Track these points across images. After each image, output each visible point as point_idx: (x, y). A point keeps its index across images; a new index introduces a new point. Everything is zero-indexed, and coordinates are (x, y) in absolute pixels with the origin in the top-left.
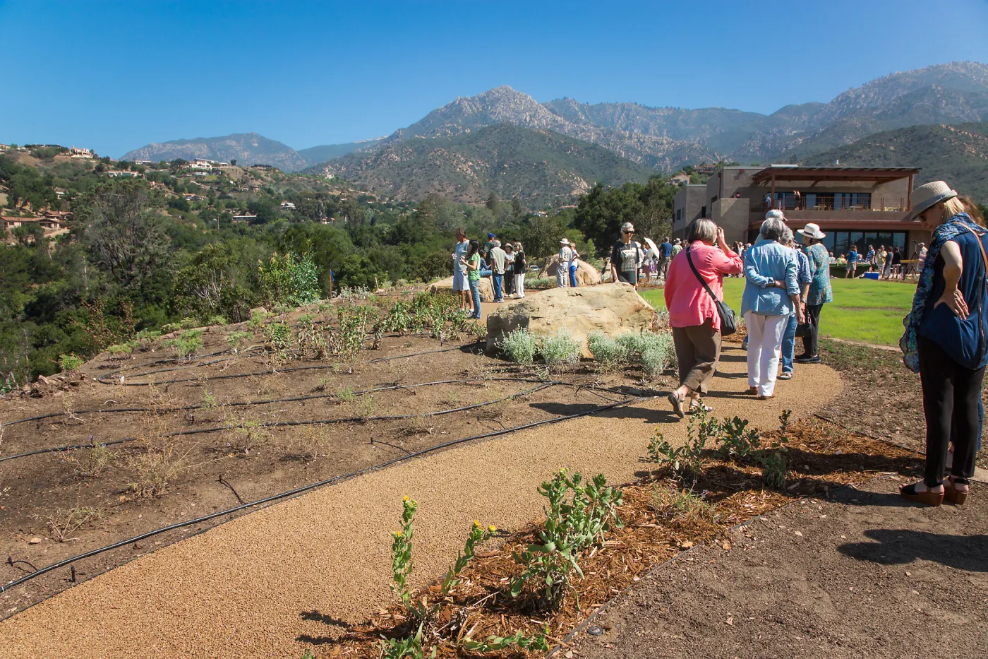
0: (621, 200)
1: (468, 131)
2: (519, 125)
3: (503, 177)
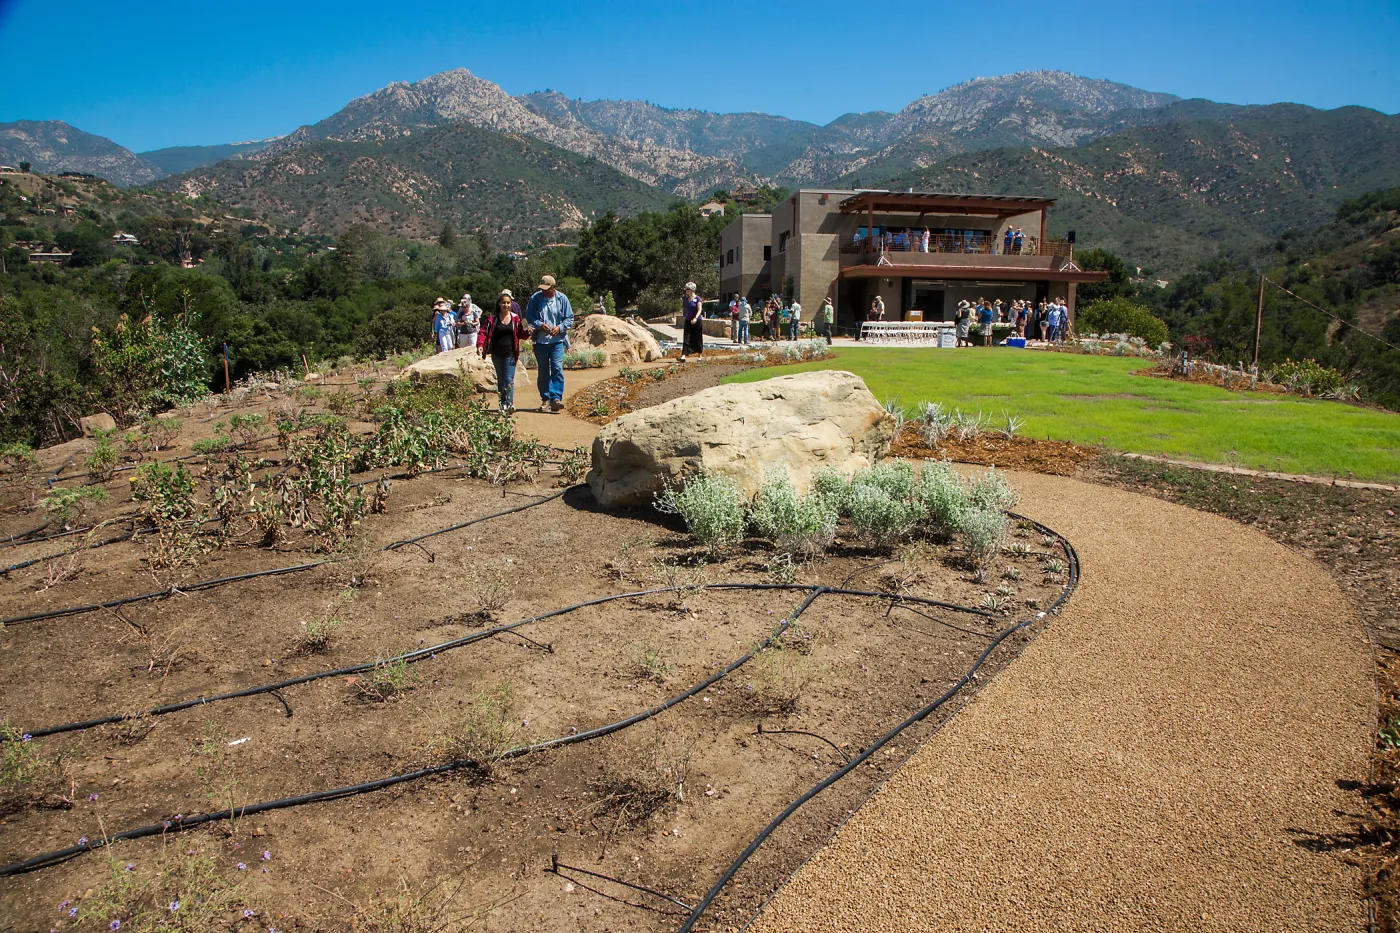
0: (641, 235)
1: (407, 133)
2: (483, 127)
3: (462, 202)
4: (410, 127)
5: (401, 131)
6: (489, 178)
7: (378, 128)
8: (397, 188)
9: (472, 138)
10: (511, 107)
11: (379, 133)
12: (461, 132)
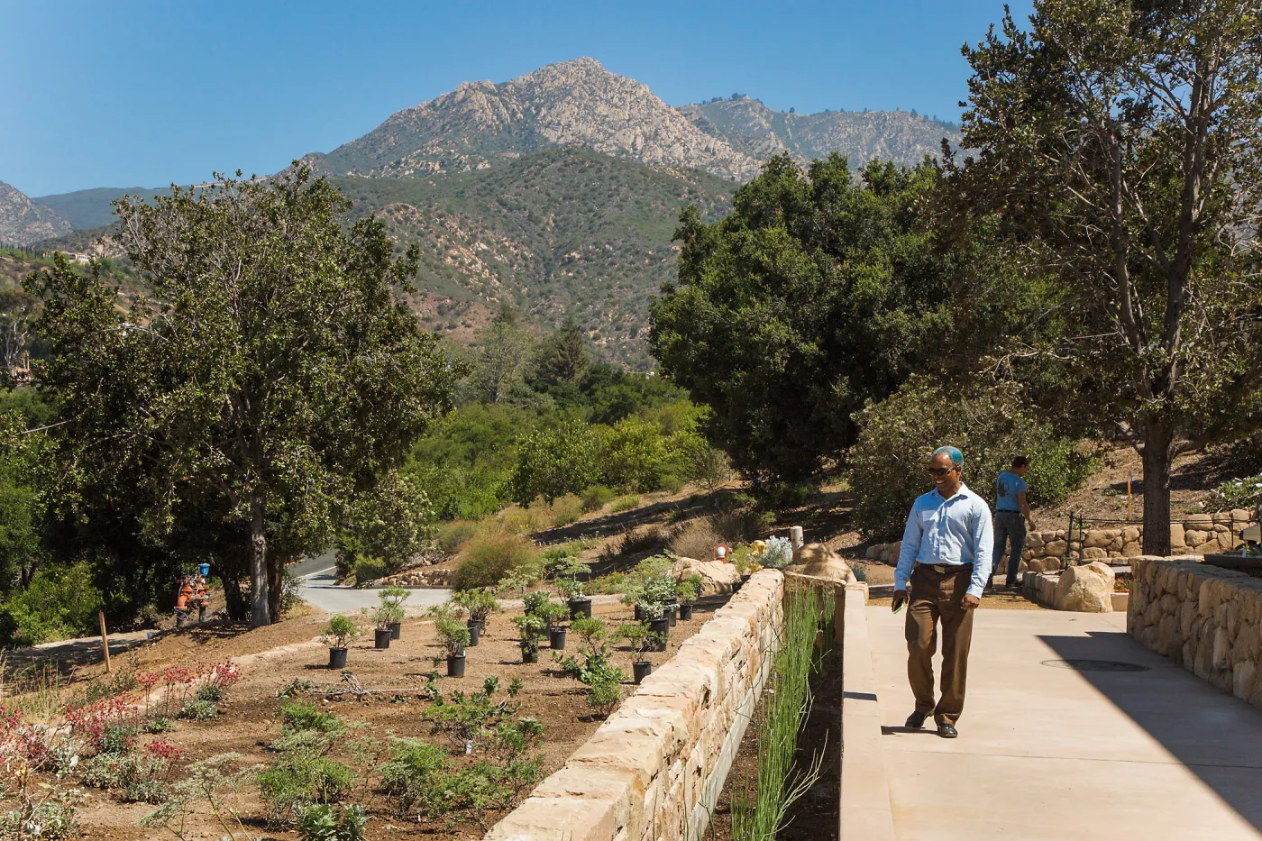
1: (483, 166)
2: (618, 156)
3: (568, 284)
4: (489, 157)
5: (474, 162)
6: (619, 243)
7: (435, 157)
8: (454, 258)
9: (592, 173)
10: (668, 122)
11: (437, 167)
12: (574, 163)
